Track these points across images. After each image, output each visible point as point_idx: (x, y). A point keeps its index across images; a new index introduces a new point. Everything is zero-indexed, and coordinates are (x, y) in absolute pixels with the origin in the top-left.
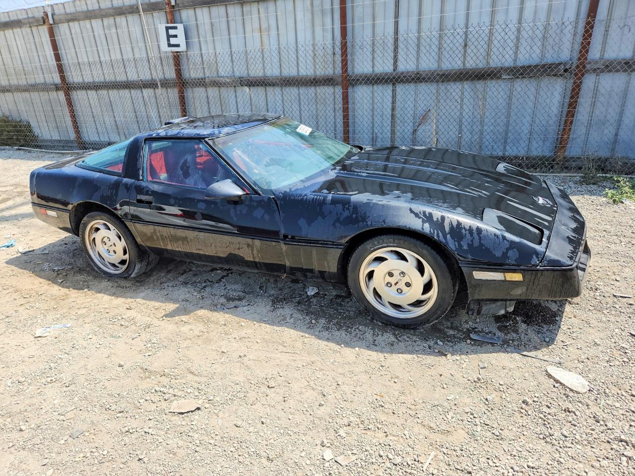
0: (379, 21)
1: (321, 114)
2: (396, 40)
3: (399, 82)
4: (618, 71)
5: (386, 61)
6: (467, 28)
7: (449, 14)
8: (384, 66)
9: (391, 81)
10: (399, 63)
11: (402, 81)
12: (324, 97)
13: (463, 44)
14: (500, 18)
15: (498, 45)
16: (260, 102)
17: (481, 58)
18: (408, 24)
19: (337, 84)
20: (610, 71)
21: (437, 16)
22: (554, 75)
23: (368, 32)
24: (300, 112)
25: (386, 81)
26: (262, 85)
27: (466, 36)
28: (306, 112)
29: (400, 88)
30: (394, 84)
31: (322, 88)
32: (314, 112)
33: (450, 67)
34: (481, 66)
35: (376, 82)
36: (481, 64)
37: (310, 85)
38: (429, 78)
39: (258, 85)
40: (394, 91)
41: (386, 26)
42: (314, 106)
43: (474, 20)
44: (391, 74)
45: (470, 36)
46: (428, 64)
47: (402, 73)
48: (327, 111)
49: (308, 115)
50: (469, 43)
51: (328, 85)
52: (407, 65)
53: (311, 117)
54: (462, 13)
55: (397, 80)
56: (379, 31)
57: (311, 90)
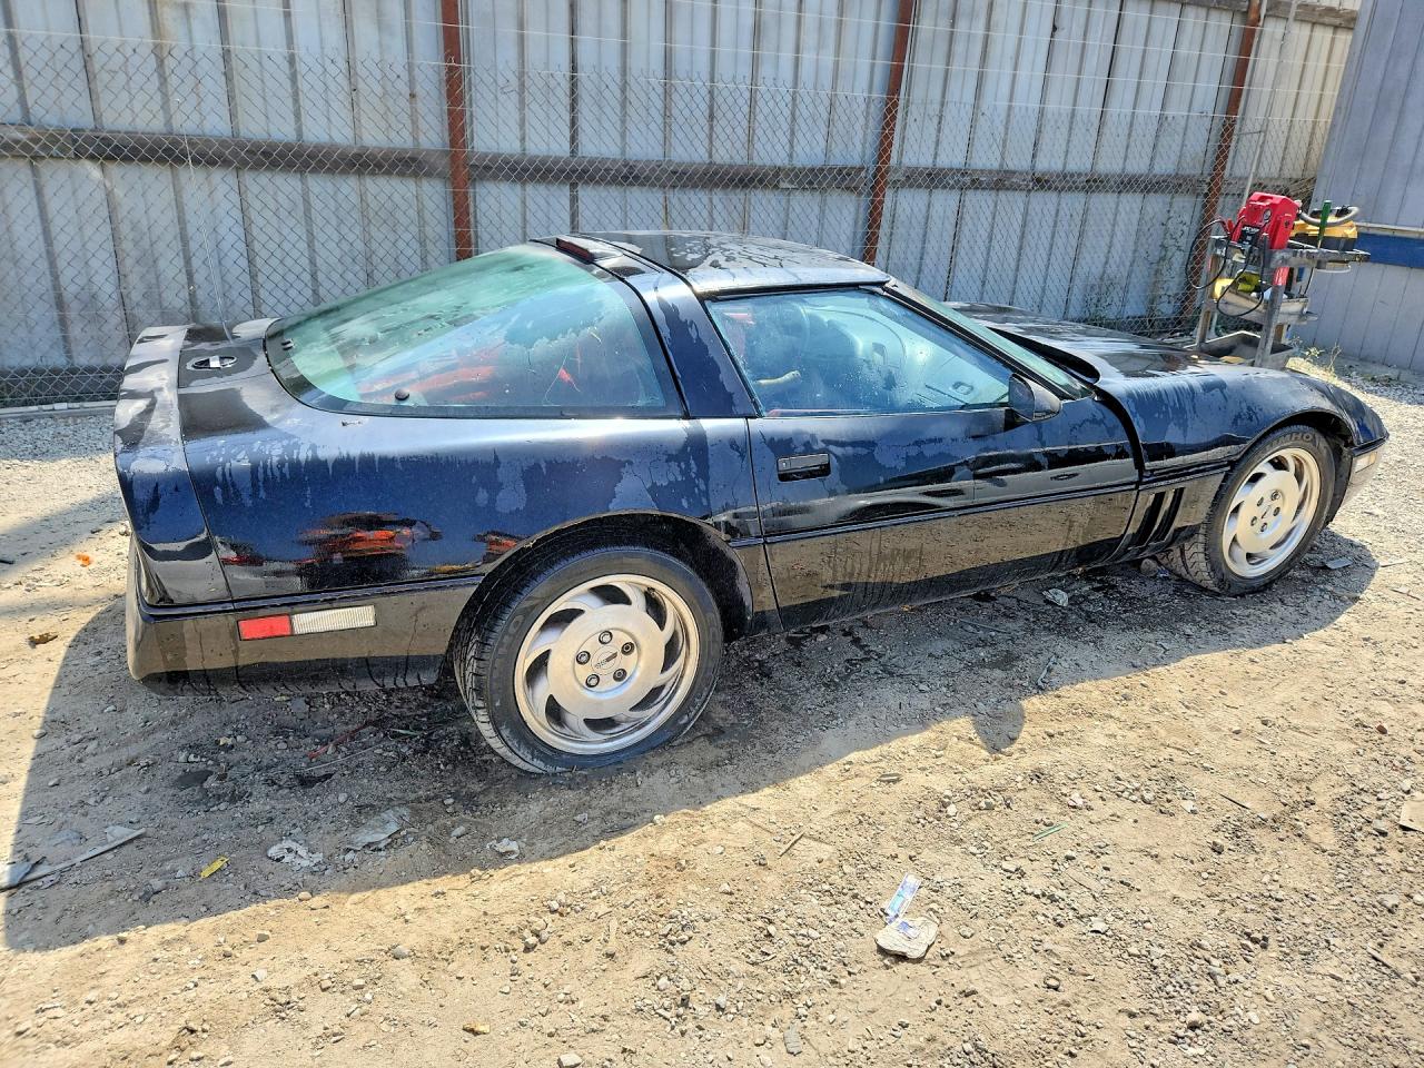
0: (534, 33)
1: (381, 253)
2: (574, 83)
3: (586, 183)
4: (919, 186)
5: (554, 131)
6: (712, 81)
7: (680, 47)
8: (549, 142)
9: (568, 177)
10: (582, 138)
11: (592, 179)
12: (389, 205)
13: (707, 114)
14: (766, 70)
15: (765, 125)
16: (154, 213)
17: (738, 145)
18: (598, 51)
19: (428, 175)
20: (911, 186)
21: (658, 45)
22: (847, 188)
23: (508, 53)
24: (310, 245)
25: (556, 178)
26: (161, 160)
27: (712, 98)
28: (331, 245)
29: (587, 194)
30: (573, 186)
31: (382, 181)
32: (359, 245)
33: (686, 158)
34: (738, 160)
35: (532, 178)
36: (739, 158)
37: (343, 172)
38: (647, 178)
39: (145, 160)
40: (574, 200)
41: (548, 46)
42: (358, 230)
43: (725, 68)
44: (567, 163)
45: (719, 100)
46: (644, 147)
47: (591, 162)
48: (401, 245)
49: (338, 253)
50: (718, 114)
51: (402, 174)
52: (599, 144)
53: (348, 260)
54: (703, 47)
55: (580, 177)
56: (534, 54)
57: (349, 186)
